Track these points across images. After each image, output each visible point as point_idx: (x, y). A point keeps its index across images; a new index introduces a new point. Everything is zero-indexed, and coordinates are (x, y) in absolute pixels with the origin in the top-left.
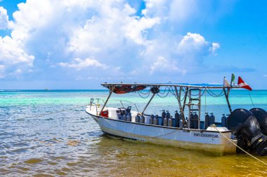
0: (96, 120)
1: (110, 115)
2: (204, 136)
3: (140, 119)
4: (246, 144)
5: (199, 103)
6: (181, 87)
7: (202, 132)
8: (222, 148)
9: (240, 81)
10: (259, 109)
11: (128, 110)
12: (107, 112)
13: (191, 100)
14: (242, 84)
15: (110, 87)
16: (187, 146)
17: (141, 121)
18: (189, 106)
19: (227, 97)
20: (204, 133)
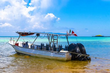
0: (13, 47)
1: (19, 45)
2: (59, 54)
3: (32, 47)
4: (75, 57)
5: (57, 41)
6: (50, 35)
7: (58, 52)
8: (66, 59)
9: (73, 32)
10: (80, 43)
11: (27, 43)
12: (18, 44)
13: (54, 40)
14: (73, 34)
15: (19, 33)
16: (52, 58)
17: (33, 48)
18: (53, 42)
19: (67, 38)
20: (59, 53)
